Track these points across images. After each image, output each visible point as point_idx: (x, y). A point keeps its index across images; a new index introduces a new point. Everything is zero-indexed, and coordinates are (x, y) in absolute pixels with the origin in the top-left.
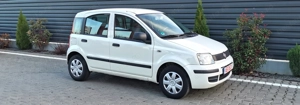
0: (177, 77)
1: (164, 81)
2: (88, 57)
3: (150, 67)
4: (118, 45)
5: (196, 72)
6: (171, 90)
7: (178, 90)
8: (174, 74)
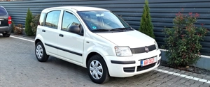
0: (99, 65)
1: (91, 67)
2: (46, 44)
3: (81, 55)
4: (62, 36)
5: (113, 62)
6: (95, 76)
7: (99, 76)
8: (97, 62)
